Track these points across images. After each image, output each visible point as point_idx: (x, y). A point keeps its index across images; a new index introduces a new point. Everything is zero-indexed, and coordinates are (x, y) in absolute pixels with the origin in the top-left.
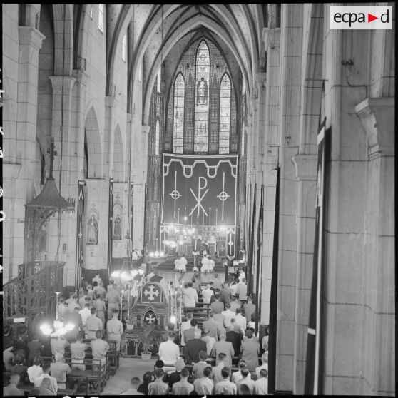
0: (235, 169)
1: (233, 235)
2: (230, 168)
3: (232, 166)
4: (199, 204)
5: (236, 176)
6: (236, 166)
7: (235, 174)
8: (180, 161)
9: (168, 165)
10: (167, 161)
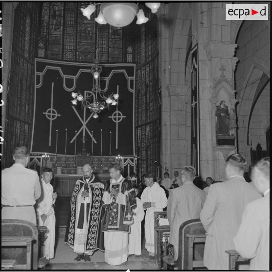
0: (132, 81)
1: (132, 168)
2: (126, 81)
3: (129, 78)
4: (84, 127)
5: (133, 91)
6: (134, 78)
7: (132, 88)
8: (59, 69)
9: (41, 74)
10: (40, 69)
